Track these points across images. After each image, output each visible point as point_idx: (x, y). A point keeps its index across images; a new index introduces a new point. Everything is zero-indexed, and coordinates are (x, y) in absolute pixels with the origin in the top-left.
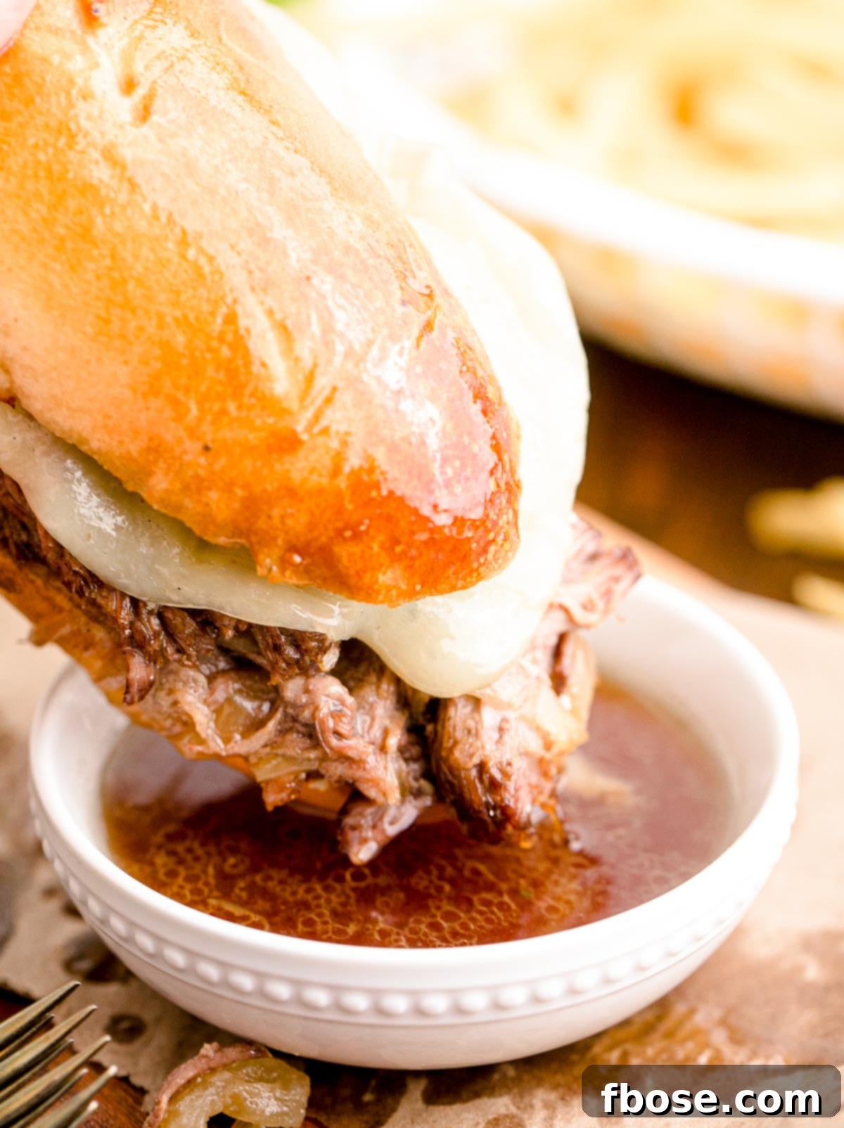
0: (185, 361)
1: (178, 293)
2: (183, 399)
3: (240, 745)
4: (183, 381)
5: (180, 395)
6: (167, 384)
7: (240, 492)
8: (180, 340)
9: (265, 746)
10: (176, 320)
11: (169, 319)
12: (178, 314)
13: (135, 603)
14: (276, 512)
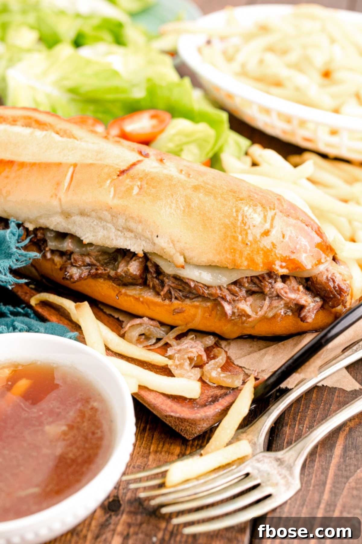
0: (231, 225)
1: (220, 210)
2: (235, 235)
3: (261, 313)
4: (233, 230)
5: (234, 234)
6: (229, 234)
7: (261, 252)
8: (227, 221)
9: (268, 308)
10: (223, 216)
11: (221, 217)
12: (223, 215)
13: (220, 287)
14: (273, 254)
